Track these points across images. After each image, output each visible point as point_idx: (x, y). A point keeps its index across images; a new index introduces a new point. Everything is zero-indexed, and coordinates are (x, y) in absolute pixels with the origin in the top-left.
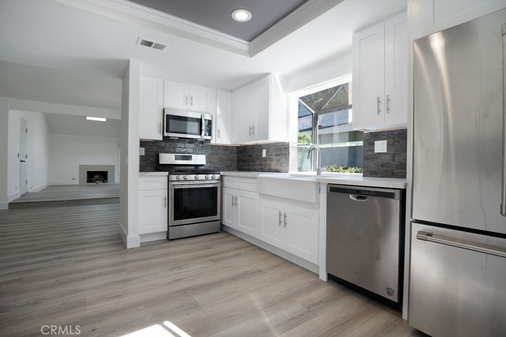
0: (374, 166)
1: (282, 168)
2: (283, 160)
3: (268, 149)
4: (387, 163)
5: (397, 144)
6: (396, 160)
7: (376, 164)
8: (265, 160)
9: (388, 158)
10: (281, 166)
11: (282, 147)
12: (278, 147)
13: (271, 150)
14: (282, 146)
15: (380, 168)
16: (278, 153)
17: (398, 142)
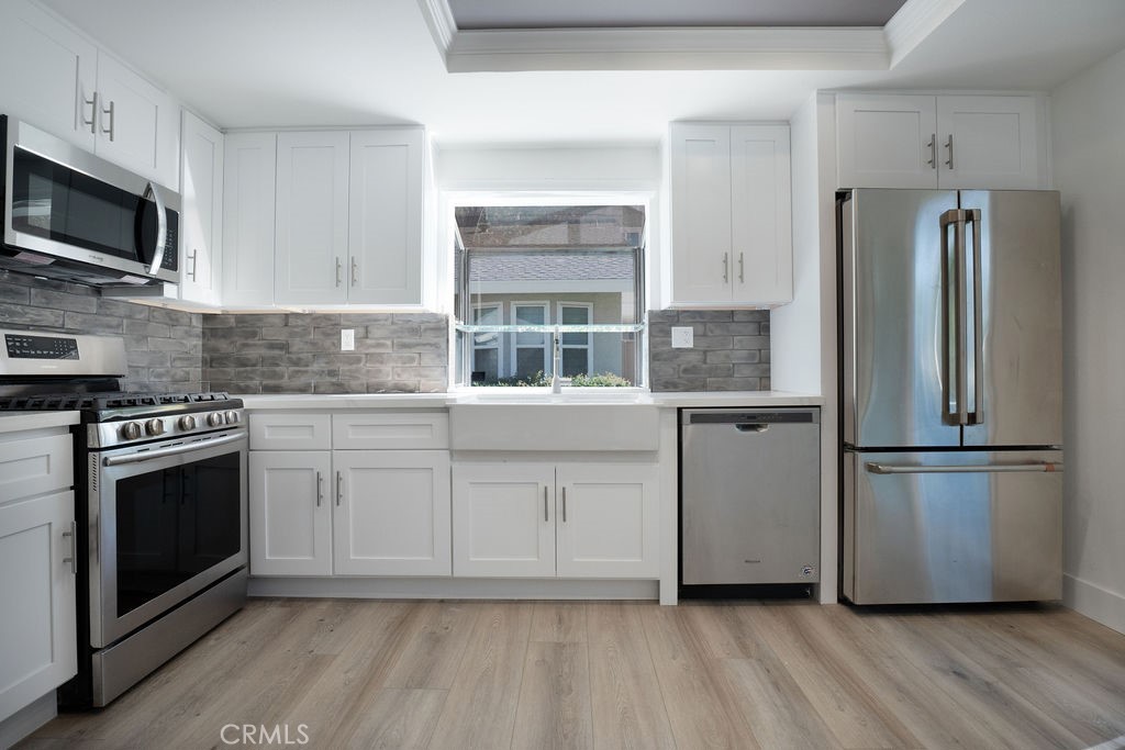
0: (671, 371)
1: (423, 381)
2: (426, 360)
3: (367, 327)
4: (694, 367)
5: (710, 334)
6: (708, 361)
7: (674, 369)
8: (352, 358)
9: (694, 358)
10: (420, 376)
11: (423, 327)
12: (407, 326)
13: (376, 333)
14: (423, 322)
15: (681, 375)
16: (406, 341)
17: (712, 332)
